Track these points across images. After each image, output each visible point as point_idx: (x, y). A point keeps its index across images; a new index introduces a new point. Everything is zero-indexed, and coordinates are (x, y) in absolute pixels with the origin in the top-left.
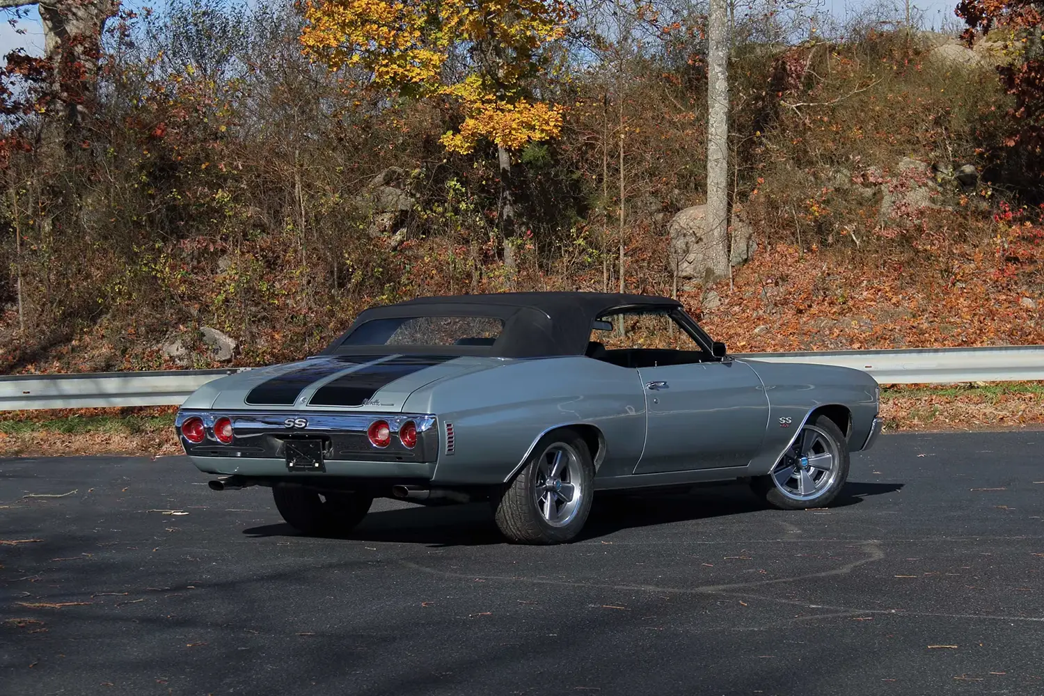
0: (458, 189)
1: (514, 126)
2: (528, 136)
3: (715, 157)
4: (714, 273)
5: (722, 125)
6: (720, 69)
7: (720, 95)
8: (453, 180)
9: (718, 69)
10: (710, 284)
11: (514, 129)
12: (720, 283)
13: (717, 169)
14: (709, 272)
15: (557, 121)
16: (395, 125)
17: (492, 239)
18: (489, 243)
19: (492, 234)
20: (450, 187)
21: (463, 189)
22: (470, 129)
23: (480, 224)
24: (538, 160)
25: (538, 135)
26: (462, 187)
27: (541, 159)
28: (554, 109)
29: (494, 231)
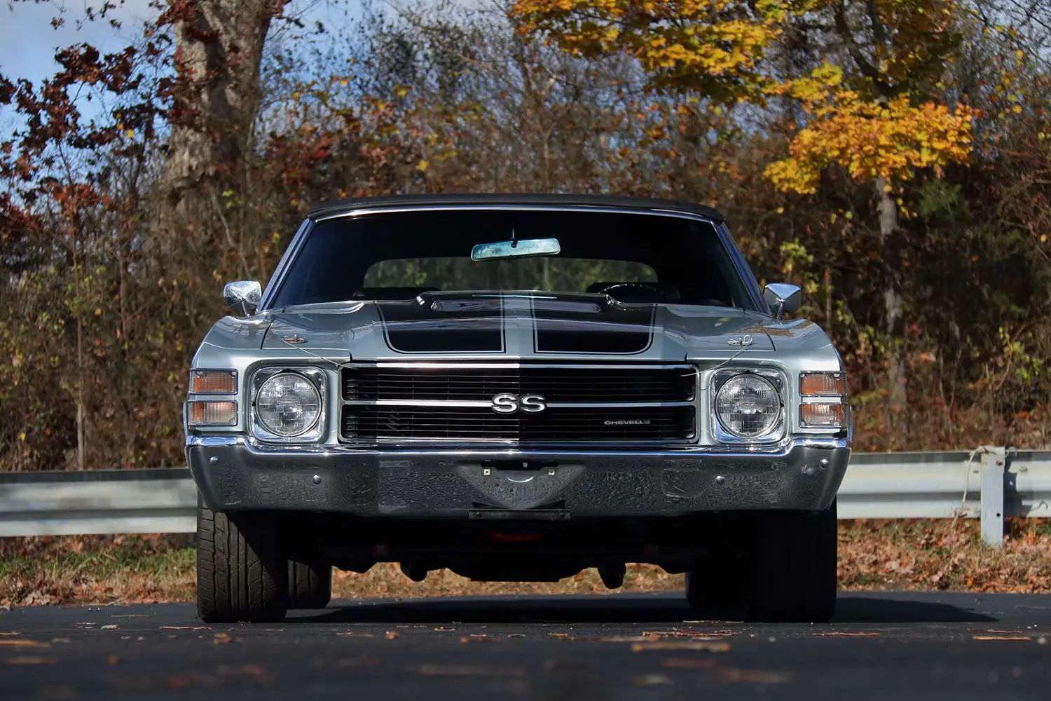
0: (801, 257)
1: (883, 140)
2: (907, 158)
8: (794, 242)
11: (883, 147)
15: (961, 133)
17: (863, 346)
18: (858, 352)
19: (863, 337)
20: (788, 255)
21: (811, 258)
22: (805, 147)
23: (844, 320)
24: (945, 212)
25: (926, 157)
26: (808, 253)
27: (949, 208)
28: (958, 112)
29: (867, 332)
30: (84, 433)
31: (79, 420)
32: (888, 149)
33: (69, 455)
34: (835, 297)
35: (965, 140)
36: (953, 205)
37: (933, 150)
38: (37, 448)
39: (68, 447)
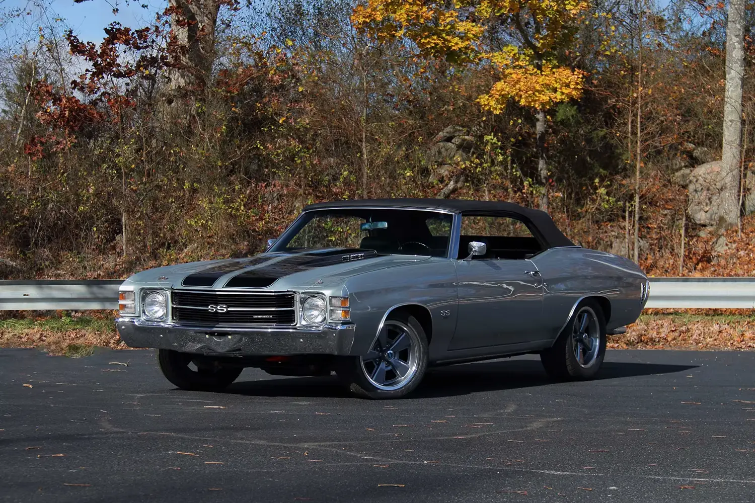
0: (495, 143)
1: (538, 87)
2: (550, 97)
3: (730, 118)
4: (726, 221)
5: (737, 90)
6: (738, 39)
7: (736, 63)
8: (491, 135)
9: (735, 39)
10: (722, 231)
11: (538, 91)
12: (731, 230)
13: (731, 129)
14: (722, 219)
15: (577, 84)
16: (456, 90)
17: (526, 188)
18: (523, 191)
19: (526, 183)
20: (488, 141)
21: (499, 143)
22: (498, 91)
23: (516, 174)
24: (569, 119)
25: (559, 96)
26: (498, 141)
27: (571, 118)
28: (575, 73)
29: (528, 181)
30: (125, 227)
31: (123, 221)
32: (540, 92)
33: (118, 238)
34: (513, 162)
35: (579, 87)
36: (573, 116)
37: (563, 93)
38: (101, 234)
39: (117, 234)
